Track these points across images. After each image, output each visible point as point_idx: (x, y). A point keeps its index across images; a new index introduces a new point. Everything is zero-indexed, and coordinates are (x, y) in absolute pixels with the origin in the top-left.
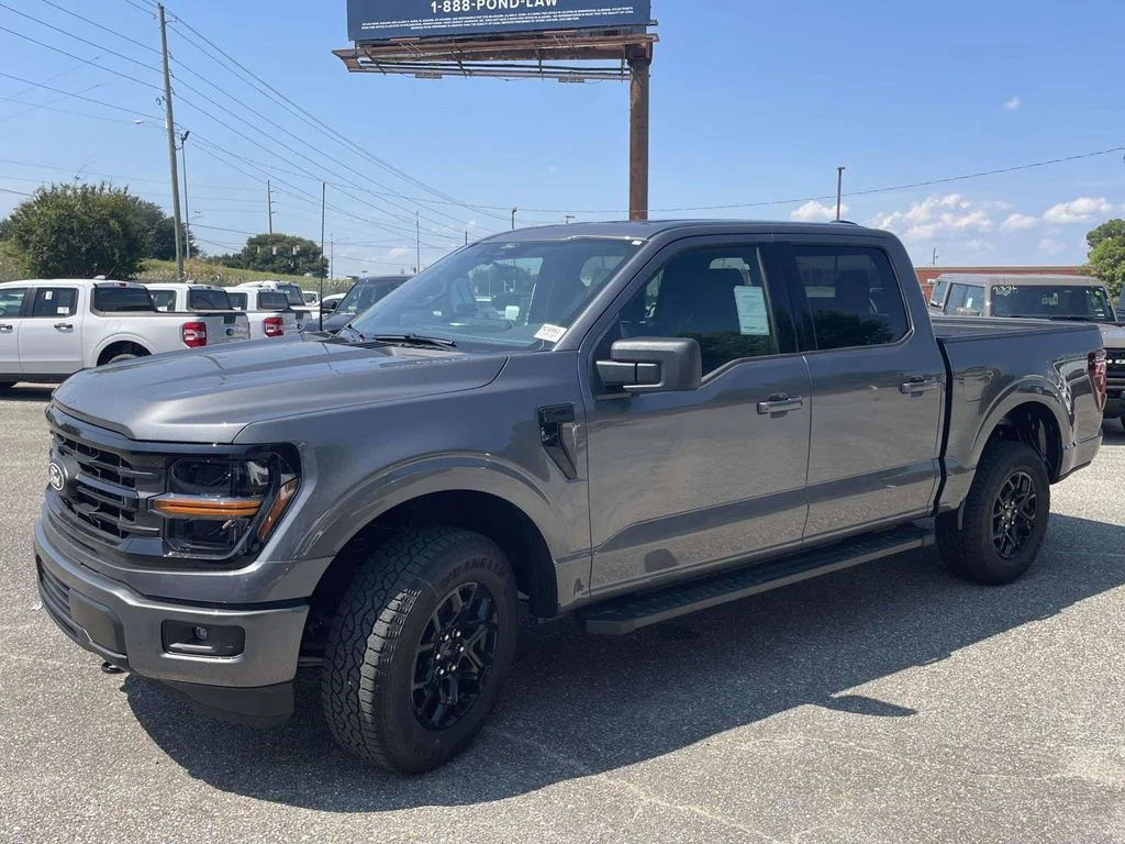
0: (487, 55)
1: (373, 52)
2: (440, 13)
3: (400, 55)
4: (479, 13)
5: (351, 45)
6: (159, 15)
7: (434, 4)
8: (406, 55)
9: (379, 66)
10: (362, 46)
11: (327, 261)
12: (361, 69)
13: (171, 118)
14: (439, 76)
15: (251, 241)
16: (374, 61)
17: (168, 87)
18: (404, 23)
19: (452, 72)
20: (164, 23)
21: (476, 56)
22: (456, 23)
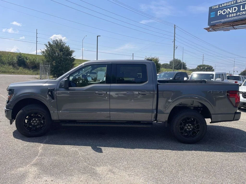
0: (239, 25)
1: (213, 27)
2: (229, 17)
3: (218, 27)
4: (238, 16)
5: (209, 27)
6: (174, 27)
7: (227, 16)
8: (220, 27)
9: (214, 30)
10: (211, 26)
11: (214, 70)
12: (210, 31)
13: (174, 44)
14: (229, 30)
15: (198, 66)
16: (213, 29)
17: (175, 39)
18: (220, 21)
19: (232, 29)
20: (175, 28)
21: (237, 25)
22: (232, 19)
